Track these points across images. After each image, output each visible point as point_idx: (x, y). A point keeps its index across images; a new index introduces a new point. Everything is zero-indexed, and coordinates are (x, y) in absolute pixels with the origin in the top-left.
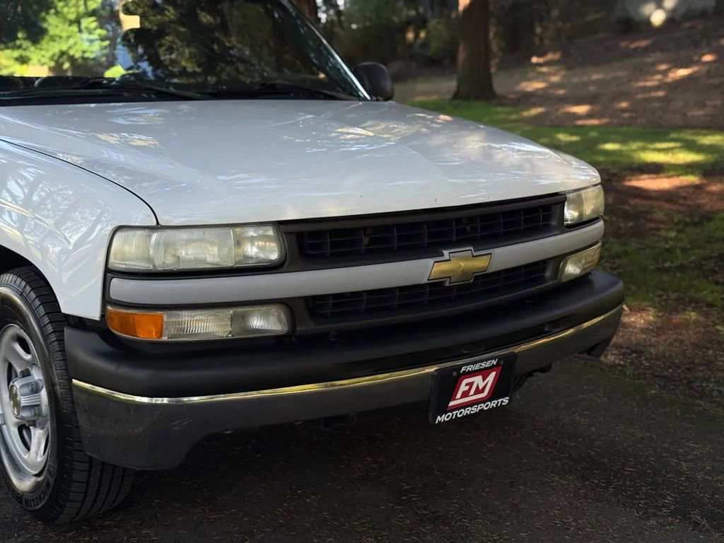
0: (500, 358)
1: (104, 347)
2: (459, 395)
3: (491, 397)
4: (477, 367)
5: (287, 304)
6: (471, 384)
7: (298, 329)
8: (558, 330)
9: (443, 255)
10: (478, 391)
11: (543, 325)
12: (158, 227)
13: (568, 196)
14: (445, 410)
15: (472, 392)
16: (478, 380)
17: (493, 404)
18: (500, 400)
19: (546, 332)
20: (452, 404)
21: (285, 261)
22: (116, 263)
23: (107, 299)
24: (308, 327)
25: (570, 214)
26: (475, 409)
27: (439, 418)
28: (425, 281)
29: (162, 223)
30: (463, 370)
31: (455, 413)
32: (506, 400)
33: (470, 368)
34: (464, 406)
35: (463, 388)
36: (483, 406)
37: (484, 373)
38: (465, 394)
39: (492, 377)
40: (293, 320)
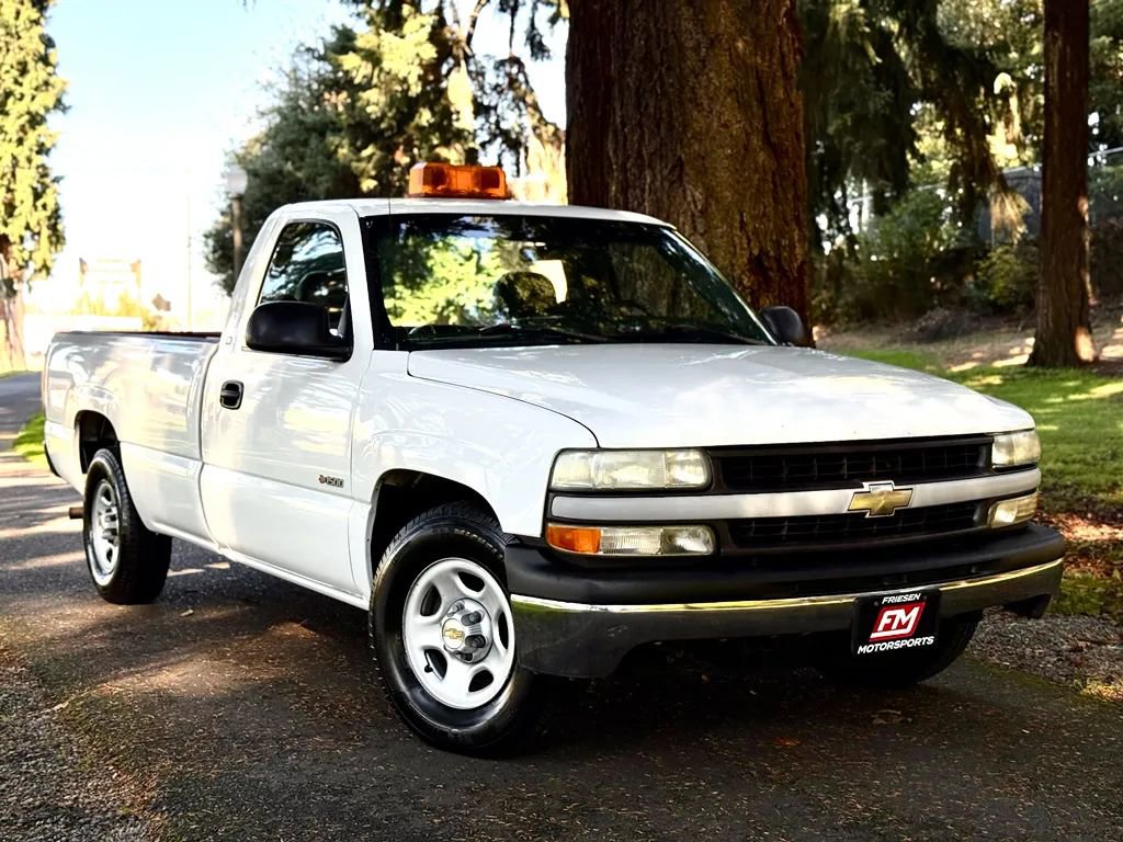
0: (923, 593)
1: (542, 560)
2: (881, 627)
3: (916, 634)
4: (899, 599)
5: (712, 525)
6: (893, 617)
7: (722, 550)
8: (986, 573)
9: (862, 487)
10: (900, 626)
11: (970, 565)
12: (599, 449)
13: (996, 438)
14: (867, 642)
15: (895, 625)
16: (900, 614)
17: (917, 642)
18: (924, 639)
19: (973, 574)
20: (874, 635)
21: (711, 485)
22: (558, 483)
23: (549, 516)
24: (731, 549)
25: (999, 457)
26: (898, 645)
27: (861, 649)
28: (845, 511)
29: (602, 446)
30: (885, 600)
31: (877, 645)
32: (930, 640)
33: (892, 600)
34: (887, 639)
35: (885, 620)
36: (907, 643)
37: (907, 606)
38: (888, 627)
39: (915, 611)
40: (718, 543)
